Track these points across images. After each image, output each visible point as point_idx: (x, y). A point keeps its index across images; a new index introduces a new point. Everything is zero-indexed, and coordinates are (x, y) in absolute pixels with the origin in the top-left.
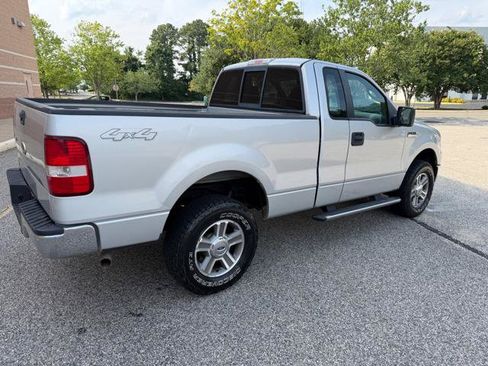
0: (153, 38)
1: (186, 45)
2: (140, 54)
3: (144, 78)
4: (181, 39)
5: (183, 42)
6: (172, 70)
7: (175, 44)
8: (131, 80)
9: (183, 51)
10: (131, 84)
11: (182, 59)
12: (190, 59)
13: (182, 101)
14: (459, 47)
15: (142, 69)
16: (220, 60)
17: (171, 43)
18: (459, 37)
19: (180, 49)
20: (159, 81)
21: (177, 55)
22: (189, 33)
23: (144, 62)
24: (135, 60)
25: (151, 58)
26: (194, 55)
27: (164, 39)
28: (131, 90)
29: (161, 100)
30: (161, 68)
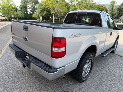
0: (22, 2)
1: (31, 5)
2: (18, 6)
3: (20, 13)
4: (29, 3)
5: (30, 4)
6: (27, 11)
7: (28, 4)
8: (16, 14)
9: (30, 6)
10: (16, 15)
11: (30, 8)
12: (32, 9)
13: (30, 20)
14: (101, 9)
15: (19, 11)
16: (42, 9)
17: (27, 4)
18: (101, 6)
19: (29, 6)
20: (24, 14)
21: (28, 7)
22: (32, 1)
23: (19, 9)
24: (17, 8)
25: (21, 8)
26: (33, 8)
27: (25, 3)
28: (16, 17)
29: (24, 19)
30: (24, 11)
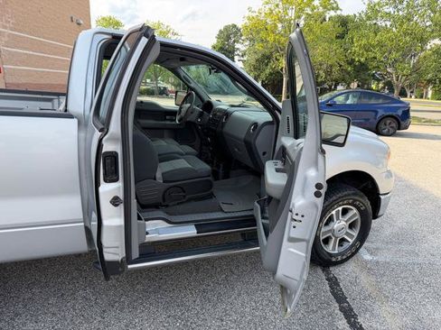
0: (219, 37)
1: (248, 43)
4: (243, 38)
5: (245, 40)
7: (238, 42)
9: (244, 49)
11: (242, 56)
16: (263, 55)
17: (234, 42)
19: (241, 47)
21: (238, 52)
27: (228, 38)
